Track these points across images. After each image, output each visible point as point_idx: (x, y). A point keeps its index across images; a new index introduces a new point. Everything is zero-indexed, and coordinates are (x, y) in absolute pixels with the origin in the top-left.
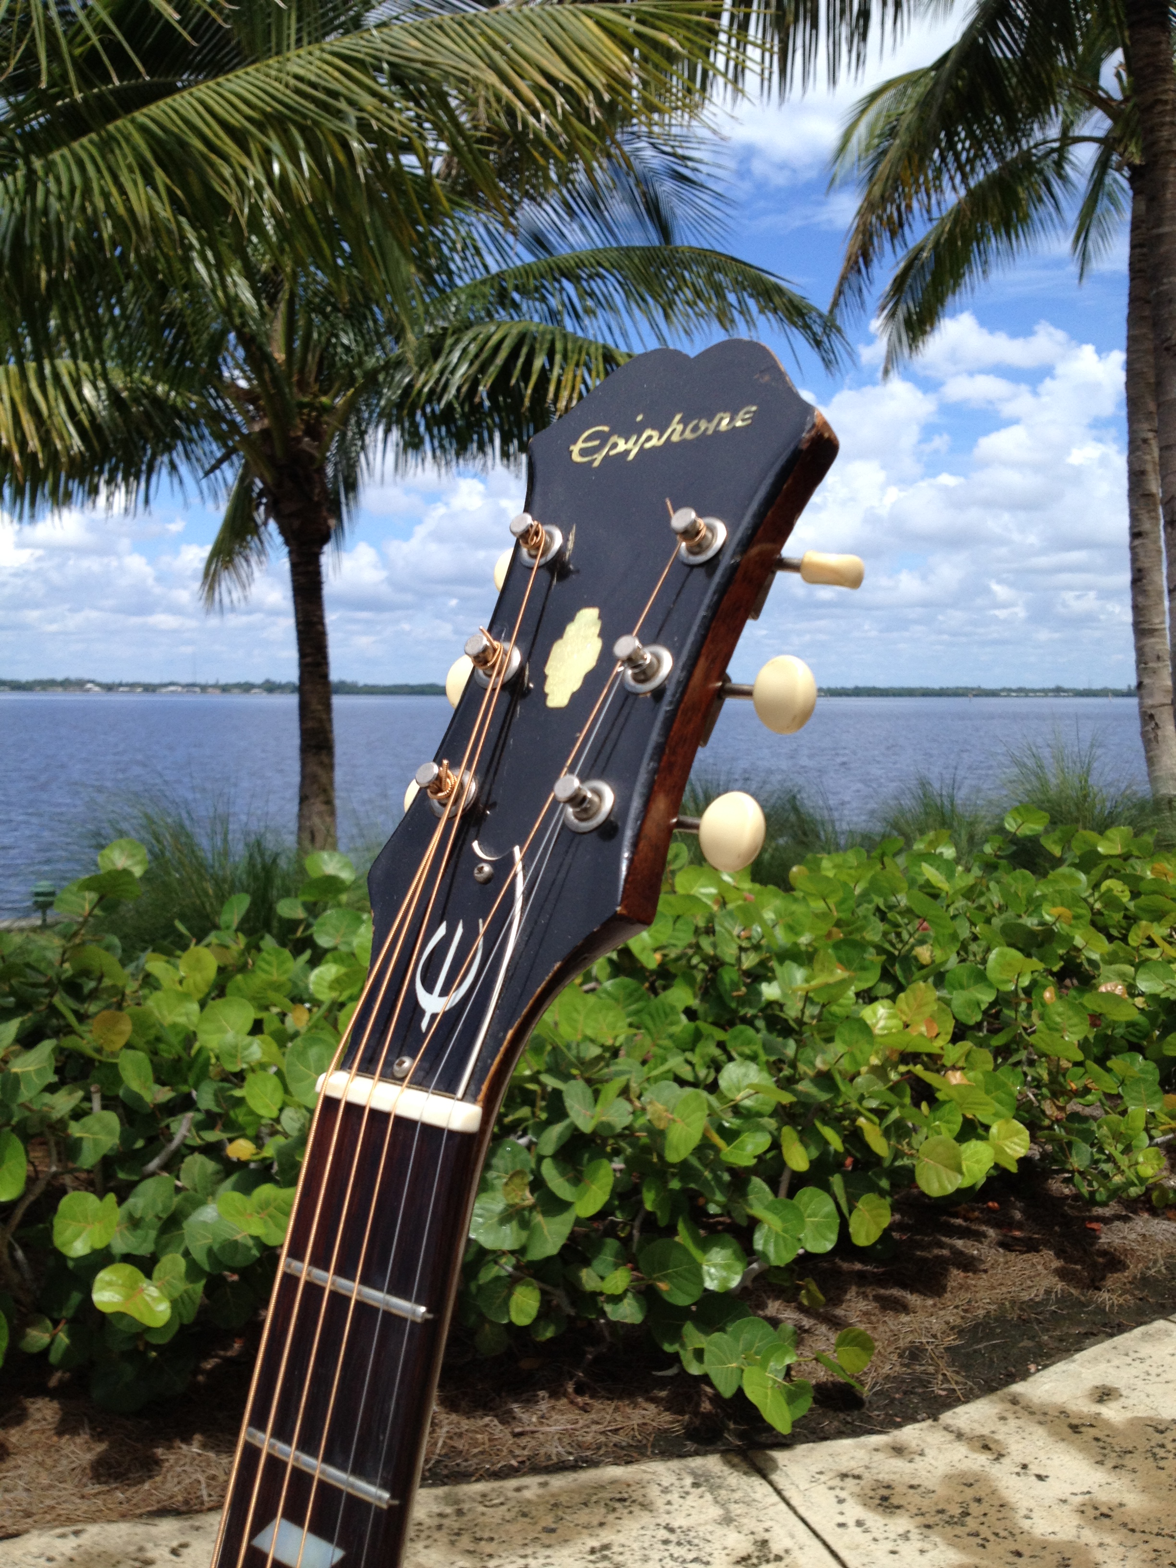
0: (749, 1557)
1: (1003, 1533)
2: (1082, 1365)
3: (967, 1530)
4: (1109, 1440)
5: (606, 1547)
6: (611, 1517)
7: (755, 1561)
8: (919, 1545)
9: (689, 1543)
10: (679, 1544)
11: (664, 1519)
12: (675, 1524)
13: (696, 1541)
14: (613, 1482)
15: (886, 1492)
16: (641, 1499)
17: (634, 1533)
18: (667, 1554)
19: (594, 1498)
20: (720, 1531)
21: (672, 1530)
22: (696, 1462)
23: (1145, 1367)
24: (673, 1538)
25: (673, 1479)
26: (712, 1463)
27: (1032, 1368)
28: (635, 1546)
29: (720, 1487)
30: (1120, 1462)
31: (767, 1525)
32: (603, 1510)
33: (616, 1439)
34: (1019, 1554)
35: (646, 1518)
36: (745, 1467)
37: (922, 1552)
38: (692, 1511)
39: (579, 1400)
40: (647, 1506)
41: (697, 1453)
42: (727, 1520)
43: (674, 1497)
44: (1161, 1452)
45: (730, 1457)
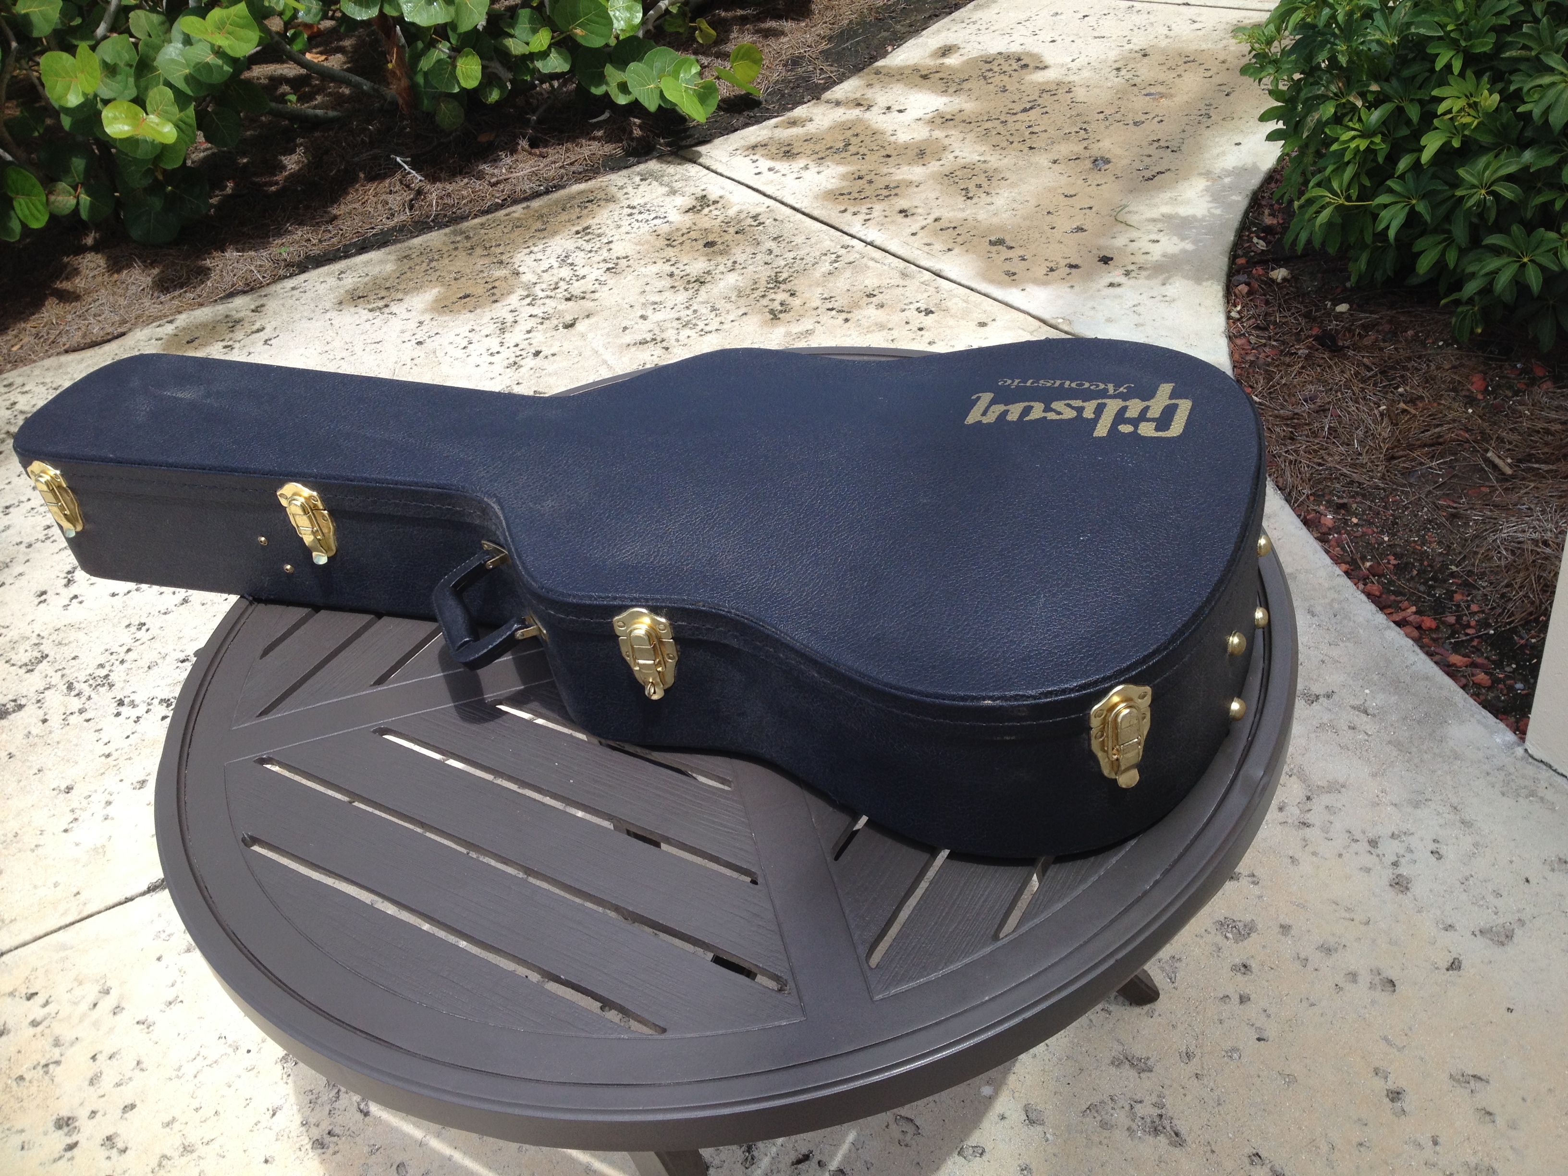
0: (694, 207)
1: (875, 148)
2: (927, 37)
3: (850, 153)
4: (950, 77)
5: (587, 228)
6: (585, 212)
7: (699, 208)
8: (817, 169)
9: (648, 210)
10: (640, 213)
11: (625, 203)
12: (635, 204)
13: (653, 208)
14: (581, 193)
15: (787, 148)
16: (604, 197)
17: (605, 216)
18: (633, 220)
19: (569, 205)
20: (668, 199)
21: (634, 208)
22: (642, 167)
23: (977, 26)
24: (634, 211)
25: (626, 180)
26: (653, 165)
27: (890, 49)
28: (609, 222)
29: (662, 176)
30: (959, 87)
31: (703, 188)
32: (578, 210)
33: (573, 168)
34: (889, 156)
35: (612, 206)
36: (679, 161)
37: (818, 173)
38: (646, 194)
39: (537, 151)
40: (611, 199)
41: (639, 163)
42: (673, 192)
43: (630, 189)
44: (990, 74)
45: (665, 159)
